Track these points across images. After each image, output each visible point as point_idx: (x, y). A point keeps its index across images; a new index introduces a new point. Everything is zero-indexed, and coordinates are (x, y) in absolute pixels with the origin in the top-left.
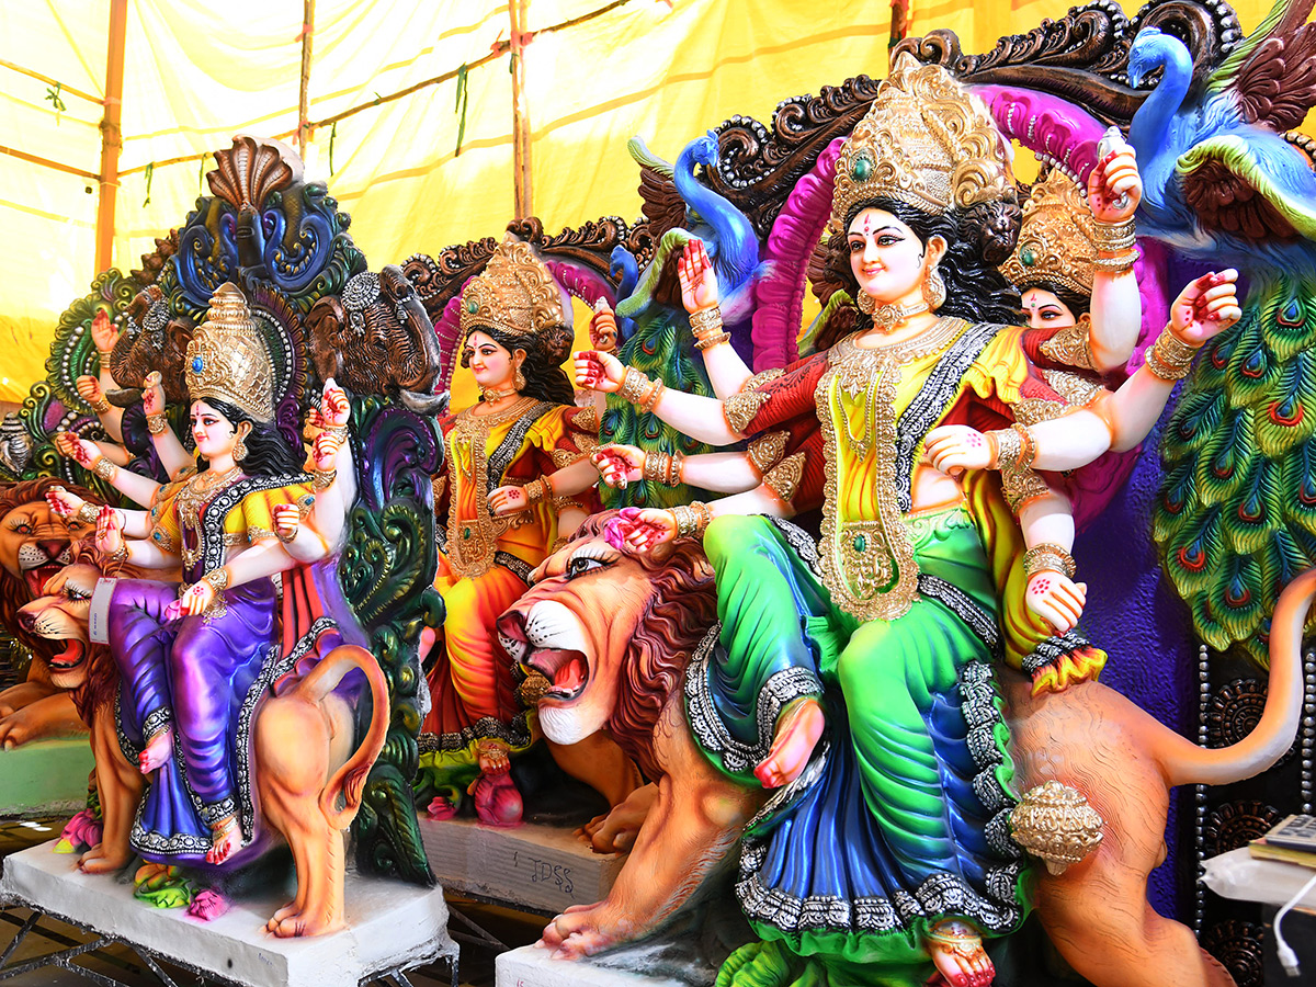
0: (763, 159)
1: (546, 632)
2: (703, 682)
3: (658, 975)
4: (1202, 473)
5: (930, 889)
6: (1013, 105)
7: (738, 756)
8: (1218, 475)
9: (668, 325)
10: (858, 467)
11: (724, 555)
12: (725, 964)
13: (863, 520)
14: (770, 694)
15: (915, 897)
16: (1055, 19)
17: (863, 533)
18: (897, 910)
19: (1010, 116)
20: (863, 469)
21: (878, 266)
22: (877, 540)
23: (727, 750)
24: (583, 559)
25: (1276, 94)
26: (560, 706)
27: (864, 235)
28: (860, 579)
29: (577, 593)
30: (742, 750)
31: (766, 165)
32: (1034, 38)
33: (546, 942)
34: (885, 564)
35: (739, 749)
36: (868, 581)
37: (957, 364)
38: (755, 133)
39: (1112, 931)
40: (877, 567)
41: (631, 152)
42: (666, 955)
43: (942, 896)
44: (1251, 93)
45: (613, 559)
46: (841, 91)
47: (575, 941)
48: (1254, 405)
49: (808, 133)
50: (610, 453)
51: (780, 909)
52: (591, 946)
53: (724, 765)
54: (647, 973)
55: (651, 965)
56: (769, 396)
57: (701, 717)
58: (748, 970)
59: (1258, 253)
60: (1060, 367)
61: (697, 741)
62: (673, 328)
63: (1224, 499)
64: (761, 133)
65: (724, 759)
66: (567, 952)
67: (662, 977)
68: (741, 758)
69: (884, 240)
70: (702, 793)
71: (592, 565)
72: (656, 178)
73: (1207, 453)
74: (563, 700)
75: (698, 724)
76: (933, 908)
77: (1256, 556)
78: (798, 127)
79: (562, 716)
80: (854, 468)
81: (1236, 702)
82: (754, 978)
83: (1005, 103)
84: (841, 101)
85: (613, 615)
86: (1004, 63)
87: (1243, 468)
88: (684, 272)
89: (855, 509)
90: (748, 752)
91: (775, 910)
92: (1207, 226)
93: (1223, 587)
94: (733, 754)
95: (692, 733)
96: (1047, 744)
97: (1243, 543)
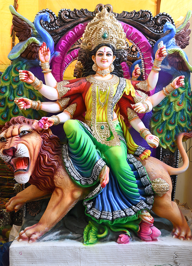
0: (55, 23)
1: (23, 153)
2: (71, 163)
3: (61, 239)
4: (163, 114)
5: (140, 204)
6: (129, 28)
7: (84, 181)
8: (166, 115)
9: (24, 64)
10: (101, 109)
11: (75, 130)
12: (84, 232)
13: (103, 122)
14: (98, 165)
15: (136, 207)
16: (137, 11)
17: (103, 125)
18: (133, 210)
19: (128, 30)
20: (102, 110)
21: (106, 60)
22: (107, 127)
23: (81, 180)
24: (24, 131)
25: (183, 41)
26: (25, 173)
27: (104, 52)
28: (102, 136)
29: (27, 141)
30: (85, 179)
31: (56, 25)
32: (132, 14)
33: (23, 239)
34: (108, 132)
35: (84, 179)
36: (104, 136)
37: (122, 87)
38: (53, 15)
39: (169, 205)
40: (107, 133)
41: (10, 10)
42: (61, 234)
43: (143, 205)
44: (178, 40)
45: (31, 131)
46: (80, 11)
47: (34, 237)
48: (175, 101)
49: (70, 20)
50: (23, 100)
51: (107, 215)
52: (38, 237)
53: (81, 184)
54: (58, 239)
55: (58, 237)
56: (70, 89)
57: (72, 172)
58: (91, 232)
59: (179, 72)
60: (140, 90)
61: (73, 178)
62: (25, 65)
63: (167, 119)
64: (55, 16)
65: (81, 182)
66: (33, 240)
67: (63, 239)
68: (85, 181)
69: (108, 55)
70: (73, 191)
71: (27, 132)
72: (19, 20)
73: (164, 110)
74: (25, 171)
75: (72, 174)
76: (141, 208)
77: (172, 131)
78: (67, 18)
79: (25, 176)
80: (100, 109)
81: (166, 158)
82: (93, 233)
83: (127, 27)
84: (80, 14)
85: (36, 146)
86: (124, 17)
87: (172, 114)
88: (41, 51)
89: (101, 119)
90: (86, 180)
91: (106, 216)
92: (170, 65)
93: (166, 136)
94: (83, 180)
95: (70, 177)
96: (152, 170)
97: (171, 128)
